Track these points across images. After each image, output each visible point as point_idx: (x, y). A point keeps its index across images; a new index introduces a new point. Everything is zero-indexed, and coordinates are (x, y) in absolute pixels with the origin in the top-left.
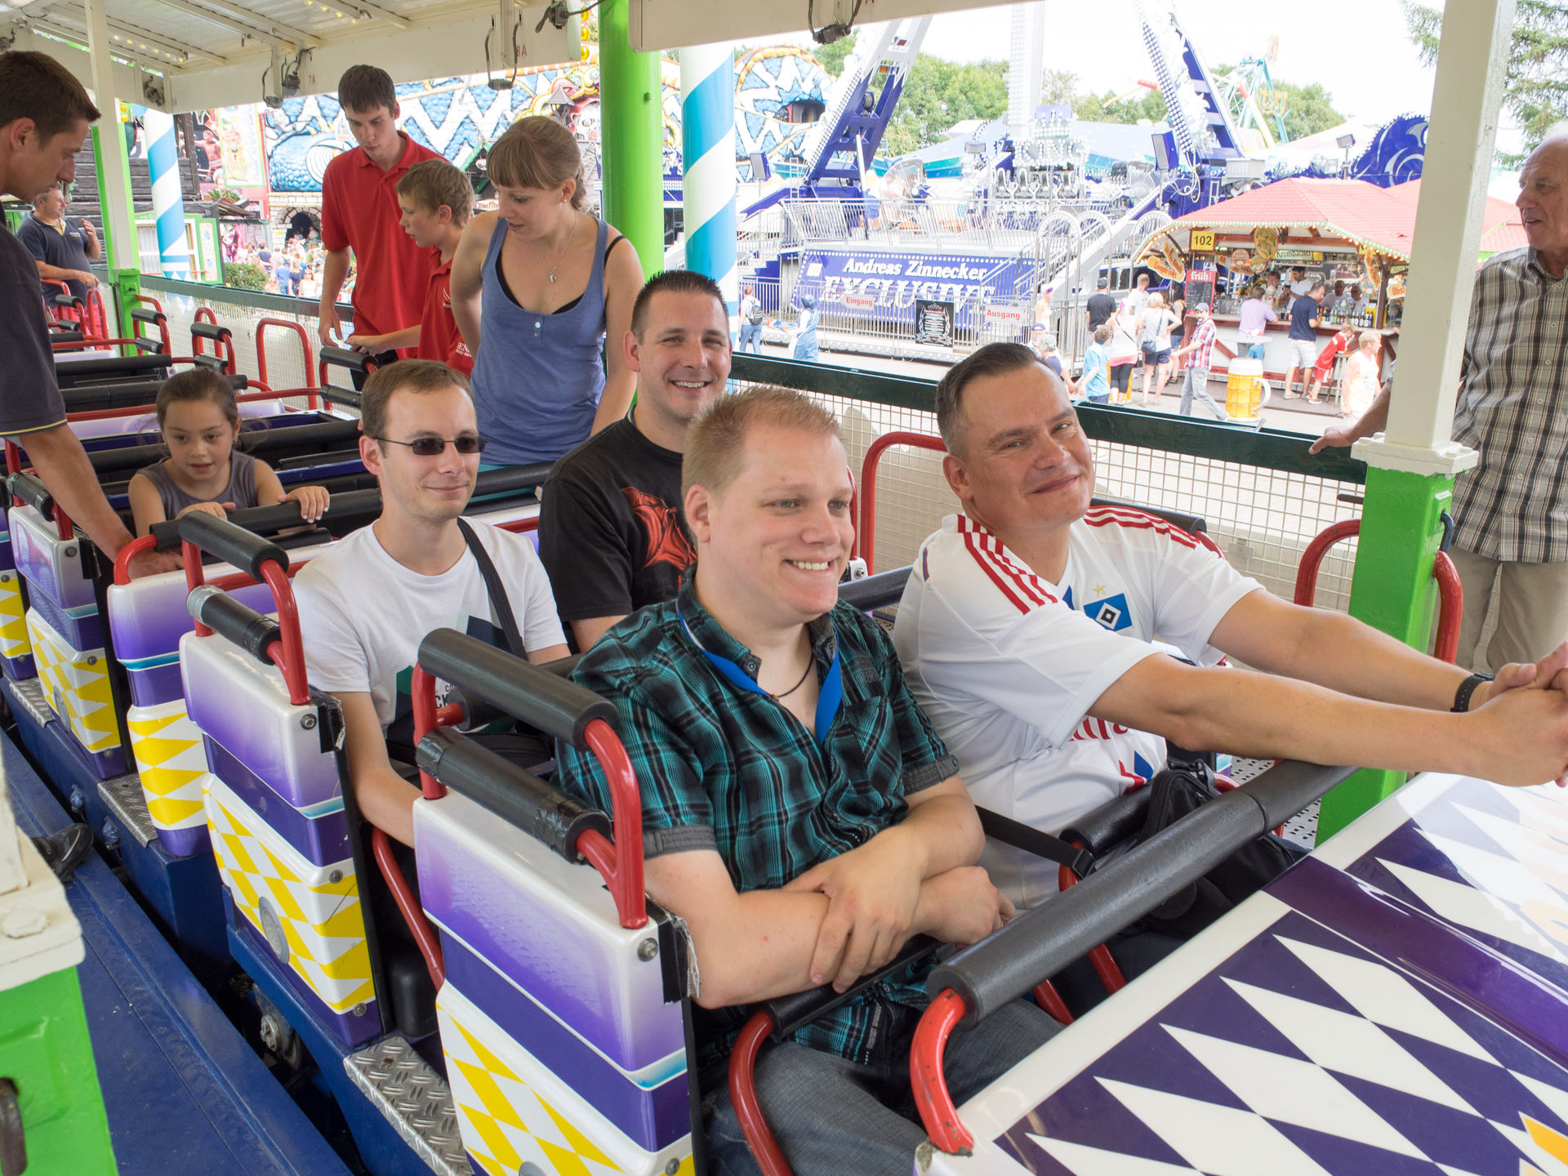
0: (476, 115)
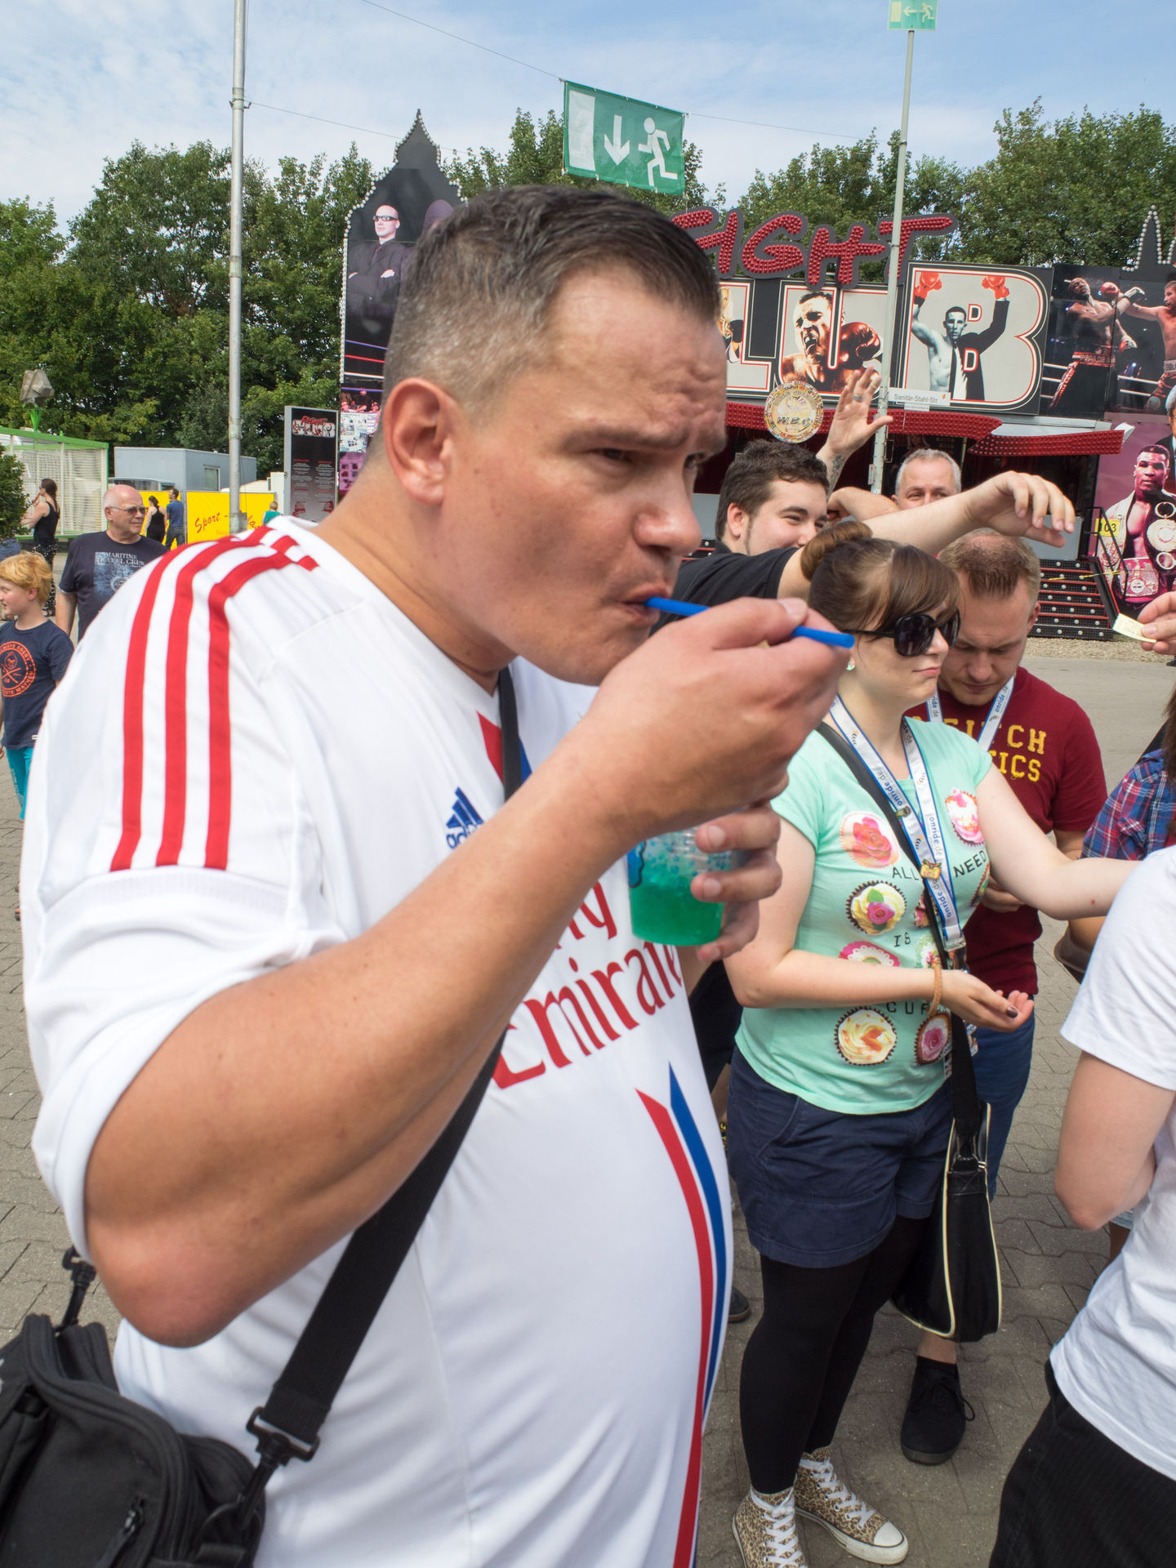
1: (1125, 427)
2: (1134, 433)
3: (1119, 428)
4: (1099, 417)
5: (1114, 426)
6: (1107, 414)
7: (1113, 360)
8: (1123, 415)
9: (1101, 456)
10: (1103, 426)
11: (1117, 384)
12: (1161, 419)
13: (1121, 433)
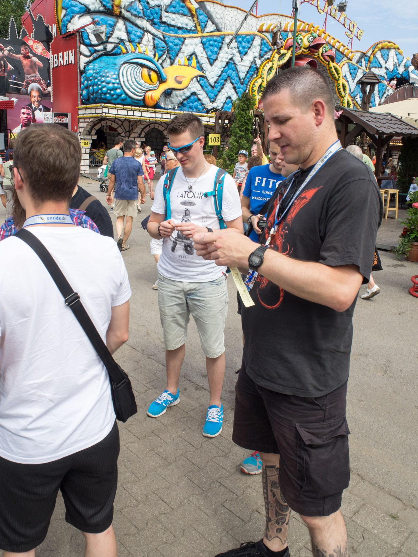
0: (237, 58)
1: (14, 99)
2: (18, 102)
3: (12, 100)
4: (4, 95)
5: (10, 99)
6: (7, 94)
7: (6, 74)
8: (13, 95)
9: (7, 110)
10: (6, 99)
11: (8, 83)
12: (26, 97)
13: (13, 101)
